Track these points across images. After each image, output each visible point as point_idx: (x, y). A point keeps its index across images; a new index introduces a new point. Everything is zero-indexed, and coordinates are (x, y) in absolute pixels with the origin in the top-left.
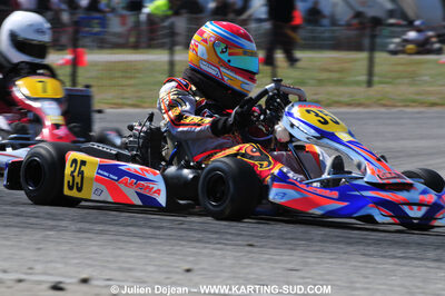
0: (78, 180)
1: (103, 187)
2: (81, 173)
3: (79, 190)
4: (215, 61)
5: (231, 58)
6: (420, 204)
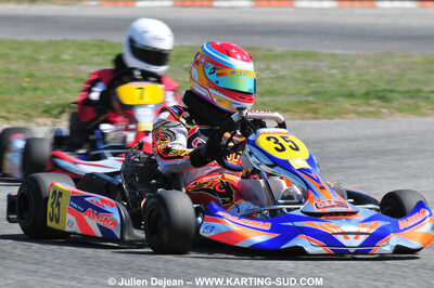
0: (56, 211)
1: (73, 219)
2: (58, 204)
3: (57, 221)
5: (218, 79)
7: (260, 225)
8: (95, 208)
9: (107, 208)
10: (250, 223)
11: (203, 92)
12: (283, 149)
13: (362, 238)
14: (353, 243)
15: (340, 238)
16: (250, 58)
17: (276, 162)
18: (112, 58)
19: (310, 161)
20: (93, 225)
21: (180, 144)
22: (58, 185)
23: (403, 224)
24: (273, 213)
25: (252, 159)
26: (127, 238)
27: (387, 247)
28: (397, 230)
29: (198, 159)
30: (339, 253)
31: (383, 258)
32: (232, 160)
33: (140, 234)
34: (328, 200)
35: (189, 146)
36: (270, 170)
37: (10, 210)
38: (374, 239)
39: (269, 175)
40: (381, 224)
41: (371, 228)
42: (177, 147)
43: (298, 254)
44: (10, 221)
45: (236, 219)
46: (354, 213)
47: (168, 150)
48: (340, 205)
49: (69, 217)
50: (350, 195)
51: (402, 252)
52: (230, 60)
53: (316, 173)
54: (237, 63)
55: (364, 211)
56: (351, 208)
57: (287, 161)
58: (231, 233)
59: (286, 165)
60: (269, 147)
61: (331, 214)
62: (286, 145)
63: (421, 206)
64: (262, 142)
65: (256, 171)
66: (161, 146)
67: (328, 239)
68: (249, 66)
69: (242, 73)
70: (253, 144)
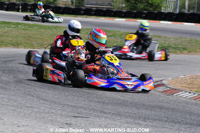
4: (92, 39)
6: (132, 85)
7: (104, 81)
8: (57, 74)
9: (60, 74)
10: (101, 80)
11: (91, 42)
12: (112, 60)
13: (133, 86)
14: (130, 87)
15: (127, 86)
16: (106, 34)
17: (110, 63)
18: (63, 31)
19: (120, 64)
20: (56, 78)
21: (83, 57)
22: (47, 67)
23: (145, 83)
24: (108, 77)
25: (103, 62)
26: (66, 83)
27: (140, 89)
28: (143, 85)
29: (88, 62)
30: (126, 90)
31: (139, 92)
32: (97, 62)
33: (70, 82)
34: (124, 75)
35: (85, 58)
36: (108, 66)
37: (34, 73)
38: (136, 87)
39: (108, 67)
40: (138, 82)
41: (135, 84)
42: (82, 58)
43: (114, 90)
44: (33, 76)
45: (97, 79)
46: (131, 79)
47: (79, 58)
48: (127, 76)
49: (50, 76)
50: (131, 74)
51: (144, 91)
52: (100, 34)
53: (121, 67)
54: (102, 35)
55: (134, 79)
56: (130, 78)
57: (113, 63)
58: (95, 82)
59: (112, 64)
60: (108, 59)
61: (125, 79)
62: (113, 59)
63: (150, 78)
64: (106, 57)
65: (104, 66)
66: (77, 57)
67: (123, 86)
68: (105, 36)
69: (103, 38)
70: (104, 58)
